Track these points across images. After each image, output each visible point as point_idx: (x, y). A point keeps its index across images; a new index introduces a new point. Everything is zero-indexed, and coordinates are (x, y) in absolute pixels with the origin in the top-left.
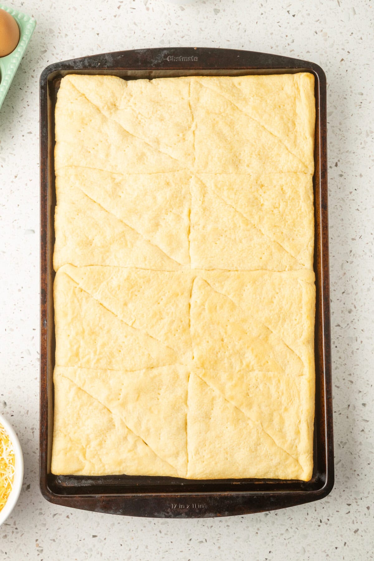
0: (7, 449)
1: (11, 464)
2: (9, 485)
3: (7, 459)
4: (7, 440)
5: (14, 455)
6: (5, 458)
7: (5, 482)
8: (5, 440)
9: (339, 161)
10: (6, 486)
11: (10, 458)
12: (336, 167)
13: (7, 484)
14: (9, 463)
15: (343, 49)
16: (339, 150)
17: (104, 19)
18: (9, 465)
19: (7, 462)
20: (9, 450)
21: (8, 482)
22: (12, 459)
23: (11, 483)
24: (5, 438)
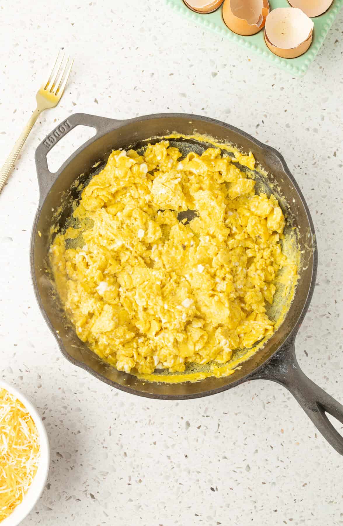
0: (33, 459)
1: (31, 475)
2: (21, 496)
3: (30, 468)
4: (37, 450)
5: (37, 467)
6: (28, 467)
7: (18, 491)
8: (35, 448)
9: (337, 150)
10: (17, 496)
11: (33, 469)
12: (334, 157)
13: (19, 494)
14: (29, 473)
15: (337, 30)
16: (338, 139)
17: (78, 8)
18: (28, 475)
19: (28, 471)
20: (34, 461)
21: (21, 492)
22: (34, 471)
23: (23, 494)
24: (36, 447)
